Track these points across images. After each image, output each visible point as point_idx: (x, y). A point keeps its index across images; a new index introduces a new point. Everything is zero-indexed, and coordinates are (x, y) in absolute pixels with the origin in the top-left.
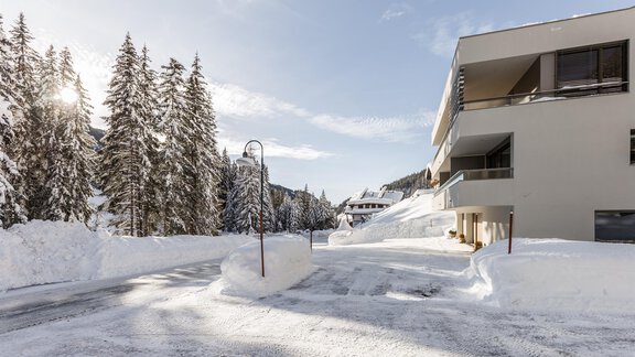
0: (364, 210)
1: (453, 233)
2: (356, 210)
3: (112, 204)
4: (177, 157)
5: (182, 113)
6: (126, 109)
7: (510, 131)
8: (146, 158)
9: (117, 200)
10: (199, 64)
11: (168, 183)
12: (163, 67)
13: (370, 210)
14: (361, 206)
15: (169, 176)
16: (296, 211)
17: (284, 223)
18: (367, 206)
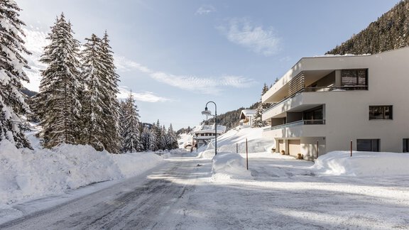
0: (204, 137)
1: (274, 150)
2: (200, 137)
3: (47, 133)
4: (98, 101)
5: (100, 72)
6: (62, 66)
7: (321, 103)
8: (78, 101)
9: (51, 130)
10: (108, 38)
11: (93, 118)
12: (86, 39)
13: (208, 137)
14: (202, 135)
15: (93, 114)
16: (153, 137)
17: (145, 145)
18: (207, 134)
